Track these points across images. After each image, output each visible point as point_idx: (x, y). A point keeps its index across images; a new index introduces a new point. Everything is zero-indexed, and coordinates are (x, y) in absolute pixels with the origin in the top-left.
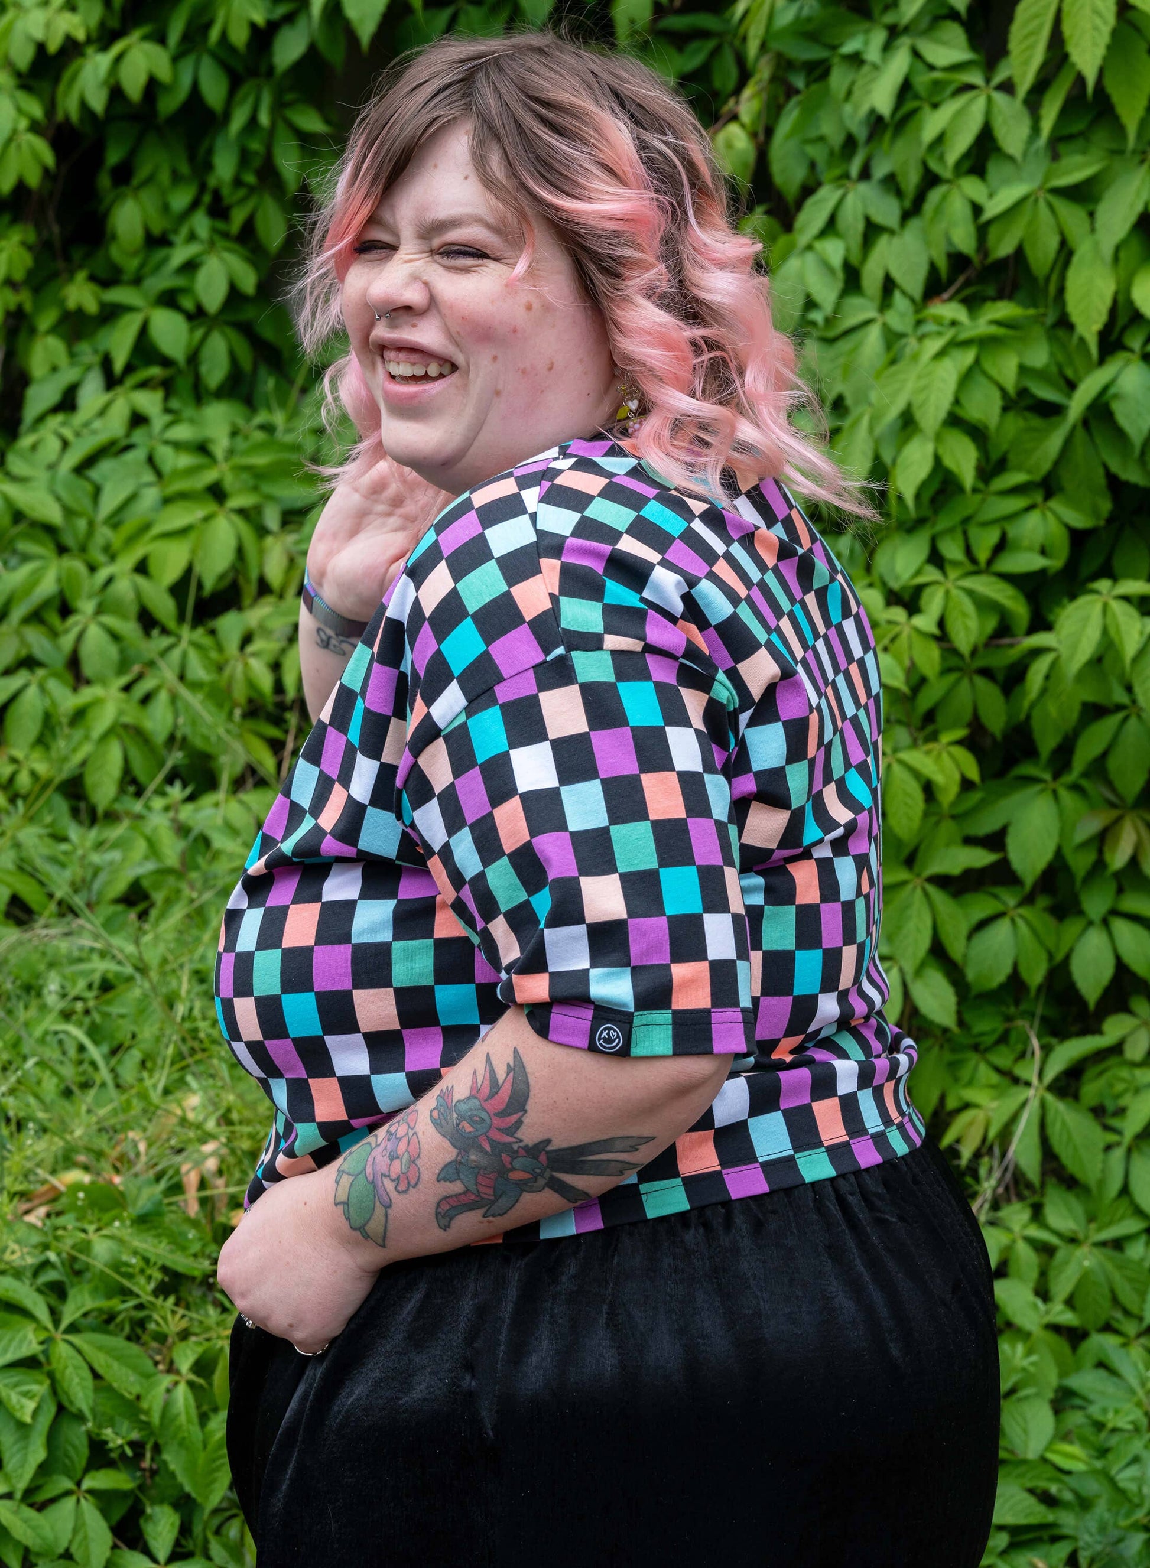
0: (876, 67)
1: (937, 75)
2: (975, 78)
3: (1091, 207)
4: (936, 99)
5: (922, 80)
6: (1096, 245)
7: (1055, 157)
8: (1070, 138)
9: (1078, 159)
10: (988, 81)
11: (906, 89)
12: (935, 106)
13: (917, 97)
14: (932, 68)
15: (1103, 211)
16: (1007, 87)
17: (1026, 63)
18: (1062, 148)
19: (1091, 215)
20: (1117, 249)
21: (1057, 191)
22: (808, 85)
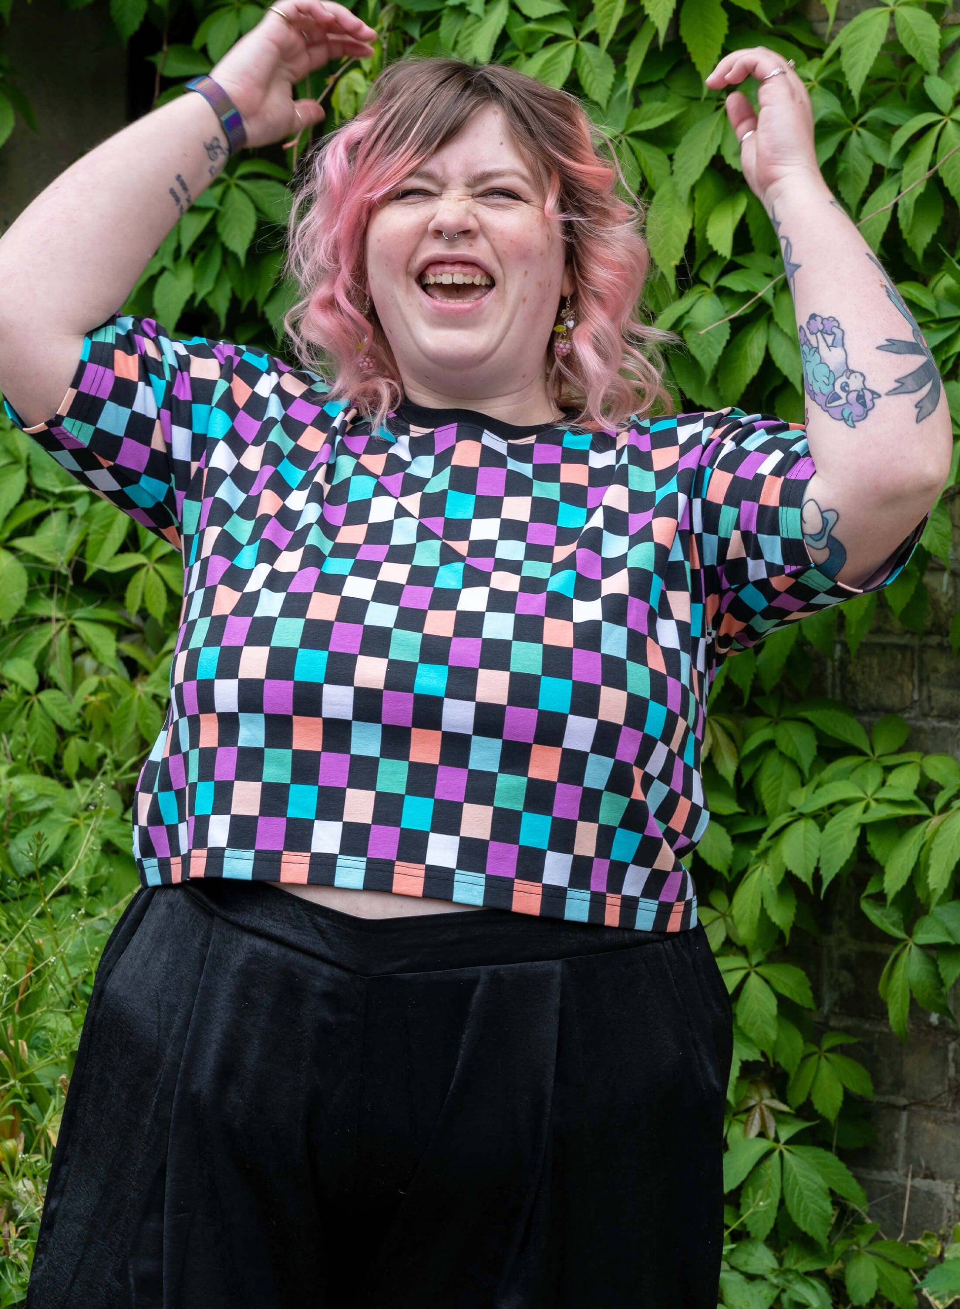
0: (478, 18)
1: (532, 26)
2: (565, 29)
3: (670, 151)
4: (529, 50)
5: (519, 30)
6: (675, 185)
7: (637, 104)
8: (650, 85)
9: (657, 105)
10: (577, 33)
11: (503, 39)
12: (530, 55)
13: (514, 47)
14: (527, 19)
15: (679, 153)
16: (593, 38)
17: (609, 15)
18: (643, 96)
19: (671, 158)
20: (693, 189)
21: (637, 135)
22: (422, 35)
